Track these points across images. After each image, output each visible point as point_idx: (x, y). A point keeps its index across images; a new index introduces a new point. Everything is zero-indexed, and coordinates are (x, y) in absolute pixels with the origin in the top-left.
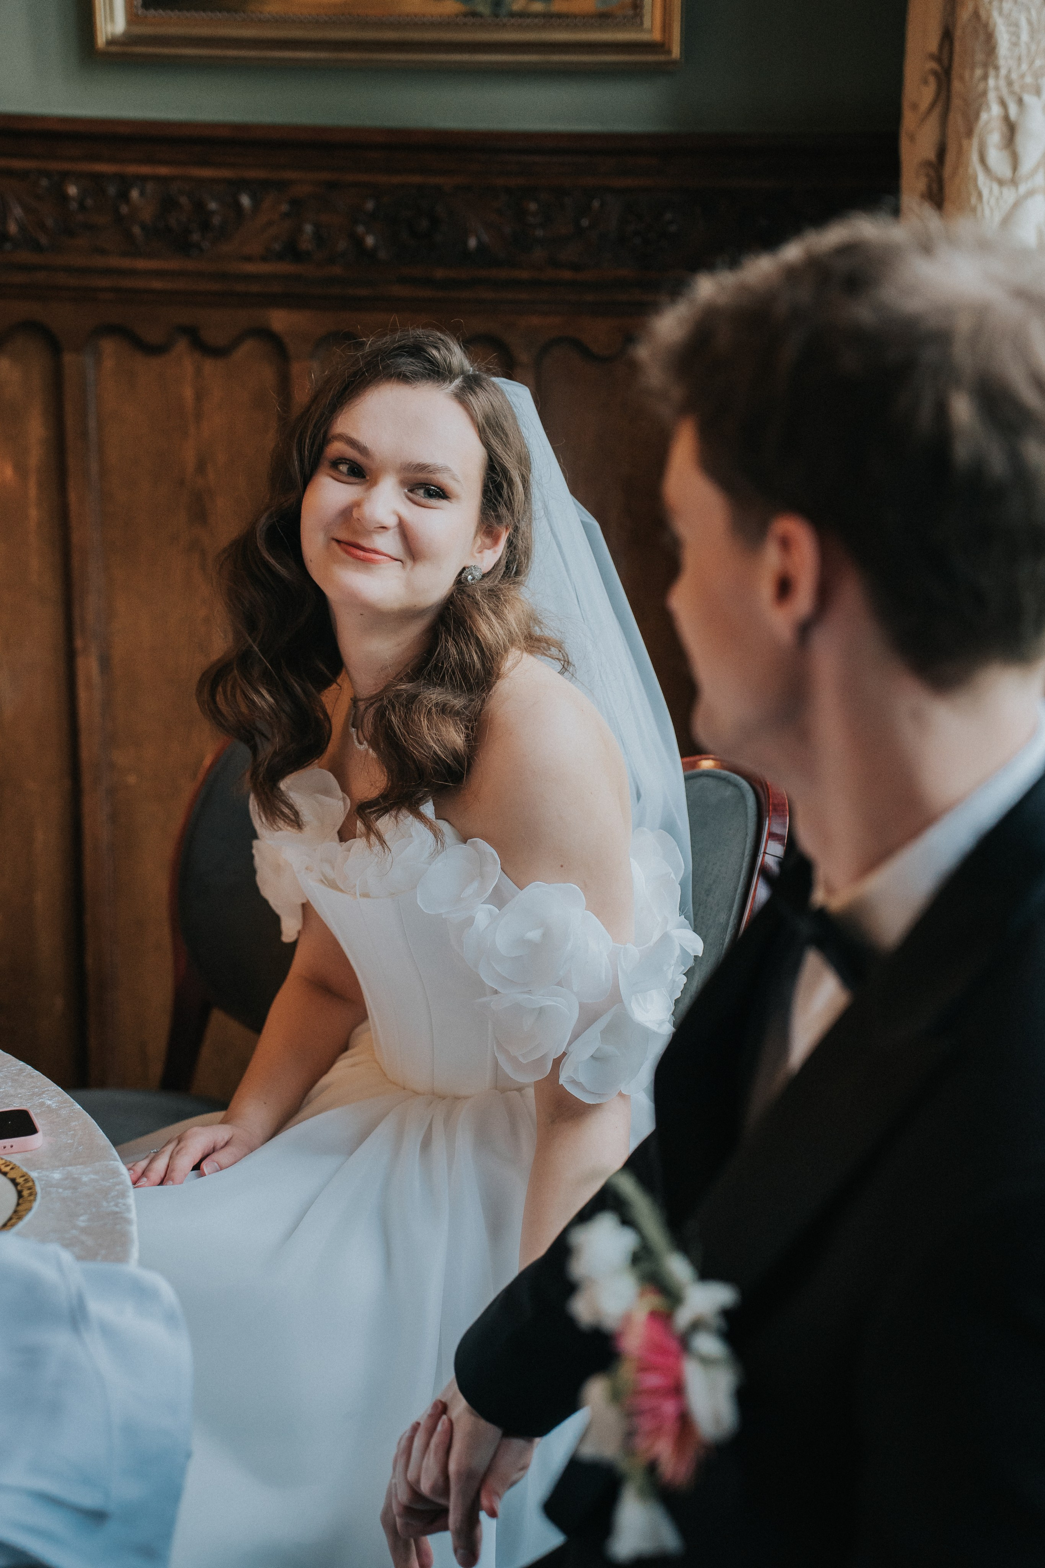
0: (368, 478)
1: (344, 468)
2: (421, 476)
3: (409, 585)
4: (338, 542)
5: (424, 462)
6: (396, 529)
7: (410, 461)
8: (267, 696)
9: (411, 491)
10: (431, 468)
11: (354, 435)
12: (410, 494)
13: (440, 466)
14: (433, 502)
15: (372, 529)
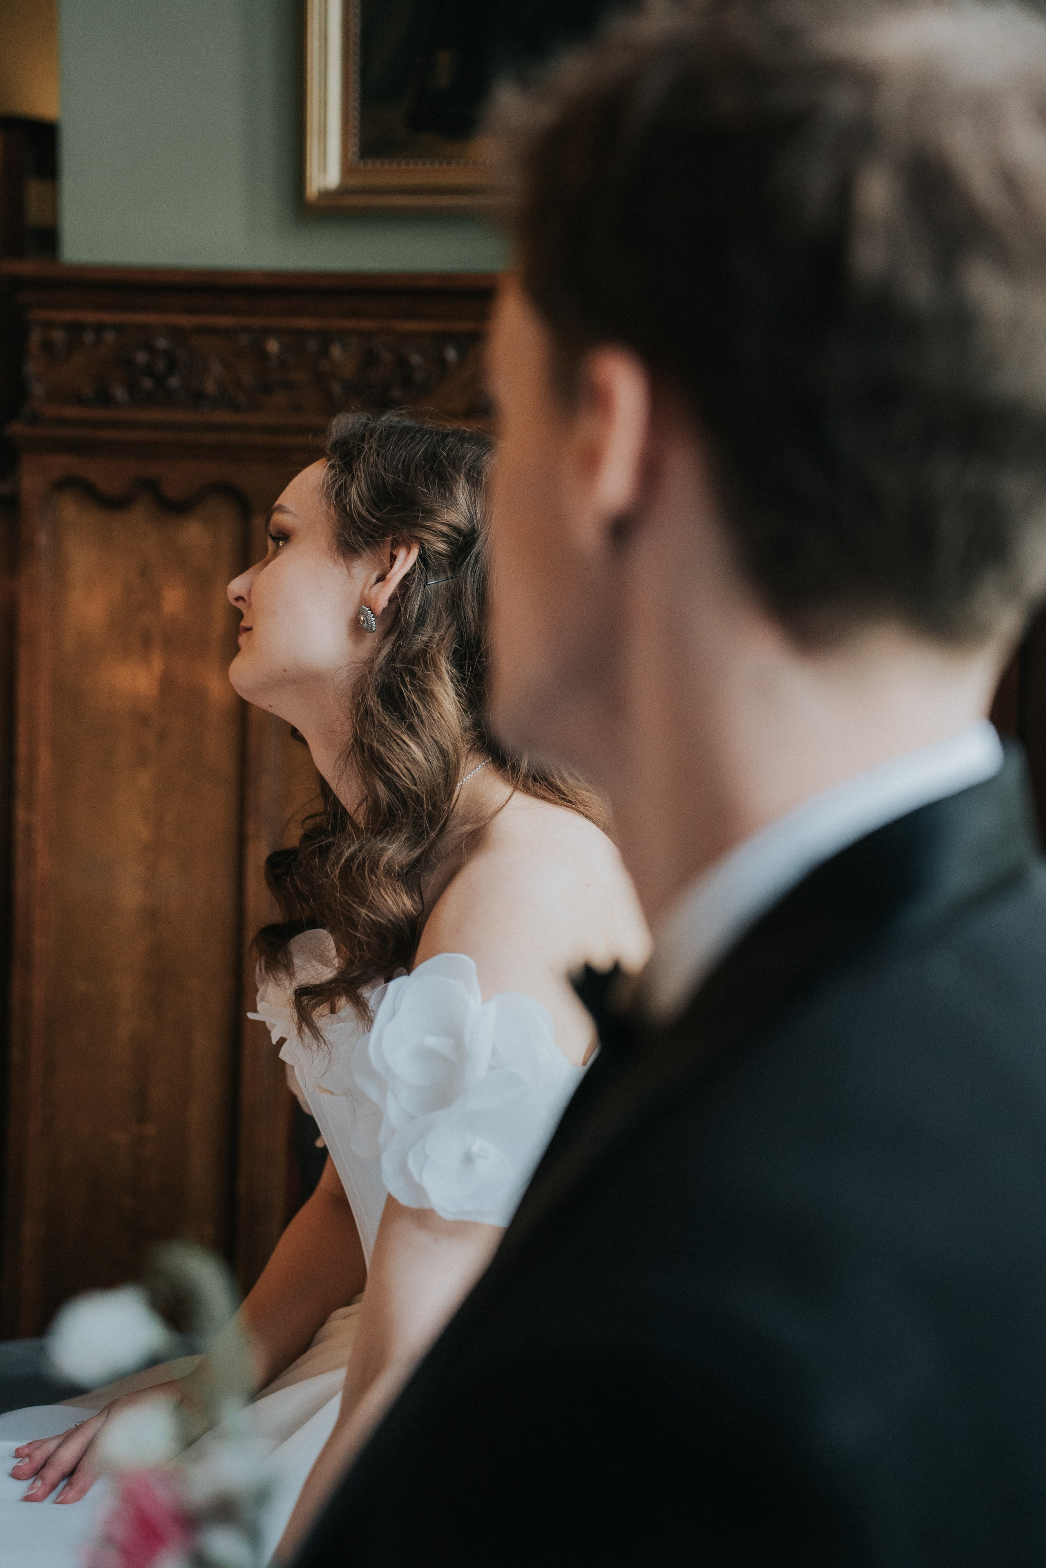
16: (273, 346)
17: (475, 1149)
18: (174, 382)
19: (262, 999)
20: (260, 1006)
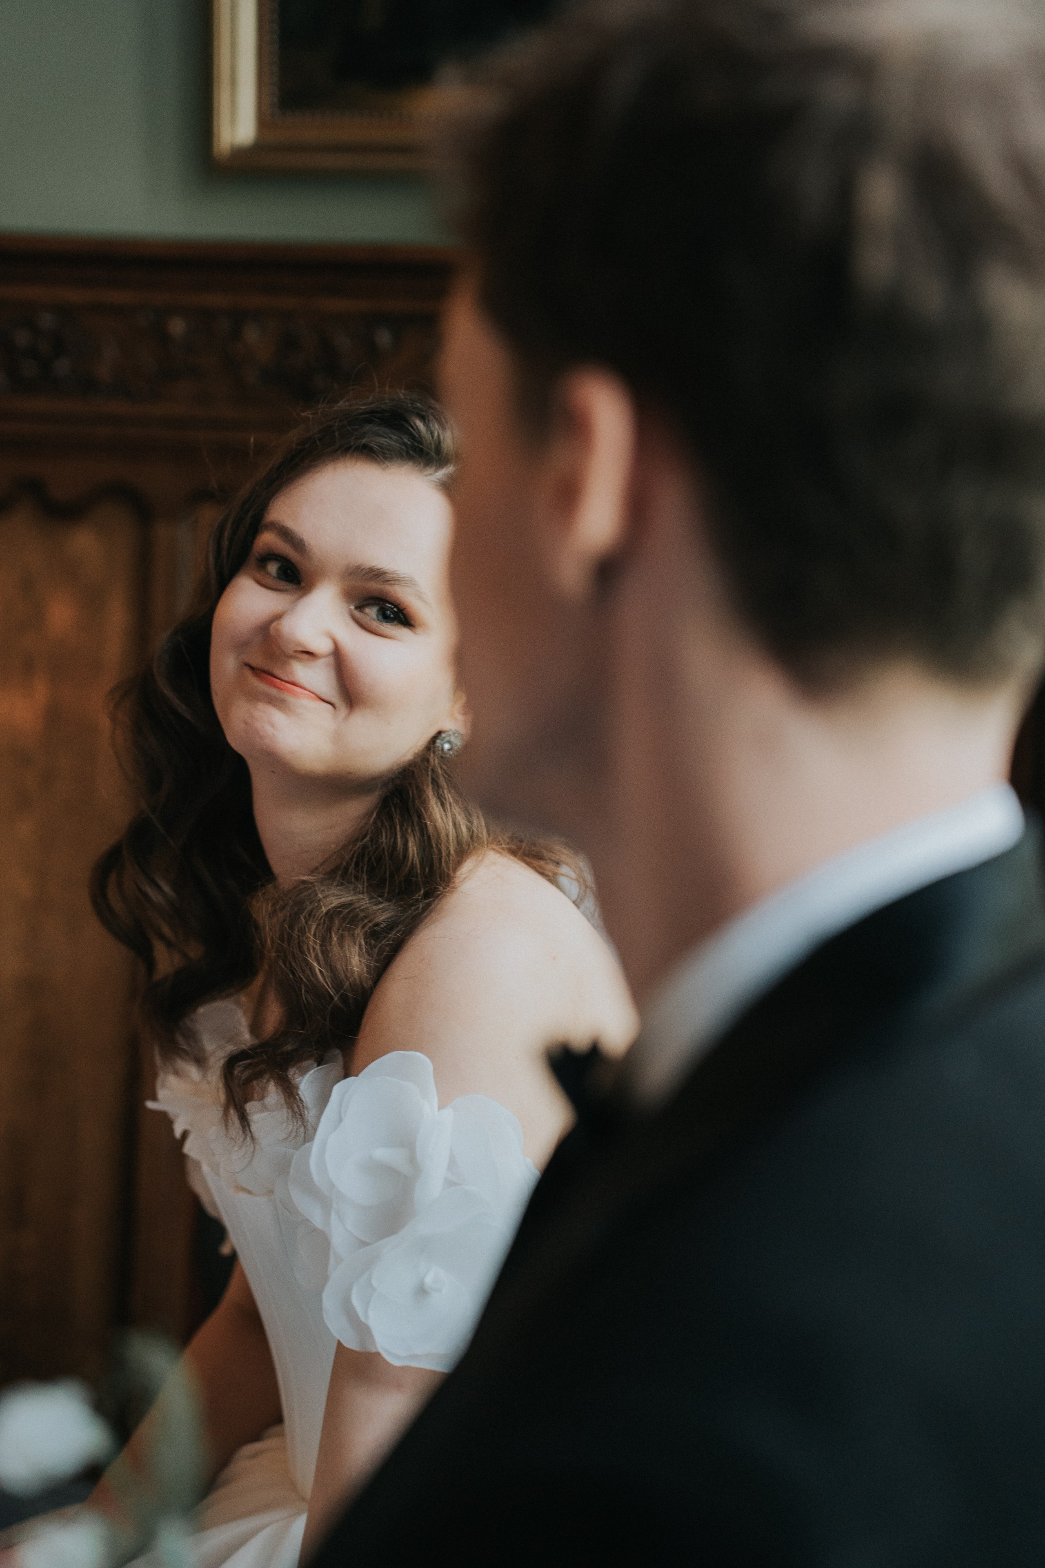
0: (303, 584)
1: (273, 568)
2: (374, 586)
3: (337, 738)
4: (252, 668)
5: (379, 567)
6: (330, 660)
7: (359, 563)
8: (166, 888)
9: (360, 608)
10: (389, 577)
11: (290, 524)
12: (357, 614)
13: (402, 576)
14: (387, 628)
15: (291, 653)
16: (177, 327)
17: (429, 1280)
18: (62, 366)
19: (163, 1086)
20: (161, 1093)
